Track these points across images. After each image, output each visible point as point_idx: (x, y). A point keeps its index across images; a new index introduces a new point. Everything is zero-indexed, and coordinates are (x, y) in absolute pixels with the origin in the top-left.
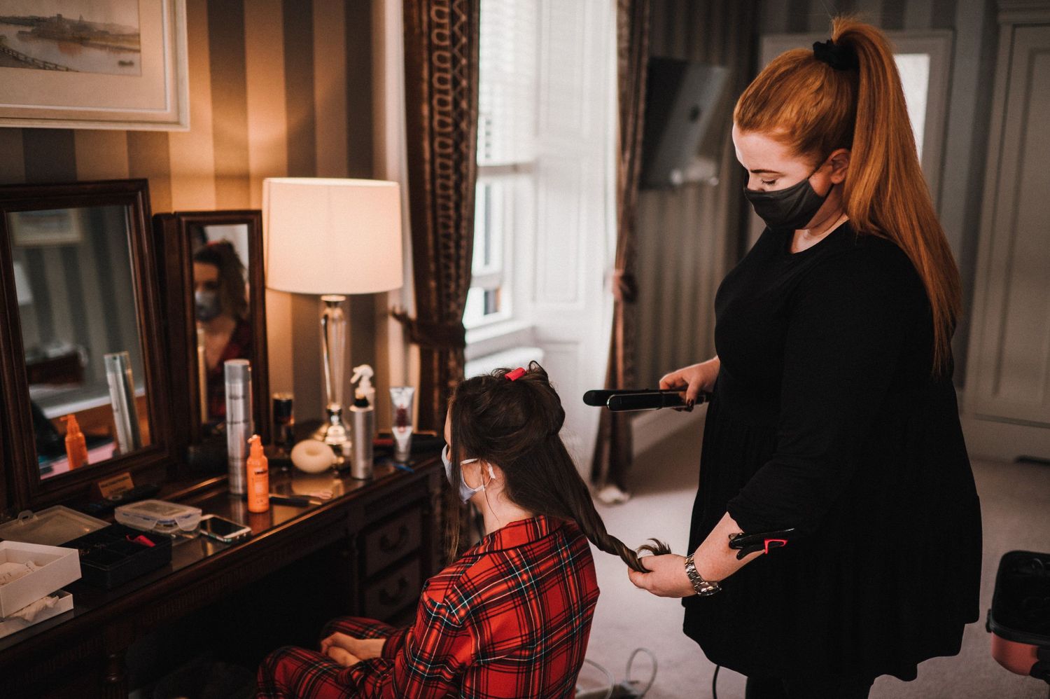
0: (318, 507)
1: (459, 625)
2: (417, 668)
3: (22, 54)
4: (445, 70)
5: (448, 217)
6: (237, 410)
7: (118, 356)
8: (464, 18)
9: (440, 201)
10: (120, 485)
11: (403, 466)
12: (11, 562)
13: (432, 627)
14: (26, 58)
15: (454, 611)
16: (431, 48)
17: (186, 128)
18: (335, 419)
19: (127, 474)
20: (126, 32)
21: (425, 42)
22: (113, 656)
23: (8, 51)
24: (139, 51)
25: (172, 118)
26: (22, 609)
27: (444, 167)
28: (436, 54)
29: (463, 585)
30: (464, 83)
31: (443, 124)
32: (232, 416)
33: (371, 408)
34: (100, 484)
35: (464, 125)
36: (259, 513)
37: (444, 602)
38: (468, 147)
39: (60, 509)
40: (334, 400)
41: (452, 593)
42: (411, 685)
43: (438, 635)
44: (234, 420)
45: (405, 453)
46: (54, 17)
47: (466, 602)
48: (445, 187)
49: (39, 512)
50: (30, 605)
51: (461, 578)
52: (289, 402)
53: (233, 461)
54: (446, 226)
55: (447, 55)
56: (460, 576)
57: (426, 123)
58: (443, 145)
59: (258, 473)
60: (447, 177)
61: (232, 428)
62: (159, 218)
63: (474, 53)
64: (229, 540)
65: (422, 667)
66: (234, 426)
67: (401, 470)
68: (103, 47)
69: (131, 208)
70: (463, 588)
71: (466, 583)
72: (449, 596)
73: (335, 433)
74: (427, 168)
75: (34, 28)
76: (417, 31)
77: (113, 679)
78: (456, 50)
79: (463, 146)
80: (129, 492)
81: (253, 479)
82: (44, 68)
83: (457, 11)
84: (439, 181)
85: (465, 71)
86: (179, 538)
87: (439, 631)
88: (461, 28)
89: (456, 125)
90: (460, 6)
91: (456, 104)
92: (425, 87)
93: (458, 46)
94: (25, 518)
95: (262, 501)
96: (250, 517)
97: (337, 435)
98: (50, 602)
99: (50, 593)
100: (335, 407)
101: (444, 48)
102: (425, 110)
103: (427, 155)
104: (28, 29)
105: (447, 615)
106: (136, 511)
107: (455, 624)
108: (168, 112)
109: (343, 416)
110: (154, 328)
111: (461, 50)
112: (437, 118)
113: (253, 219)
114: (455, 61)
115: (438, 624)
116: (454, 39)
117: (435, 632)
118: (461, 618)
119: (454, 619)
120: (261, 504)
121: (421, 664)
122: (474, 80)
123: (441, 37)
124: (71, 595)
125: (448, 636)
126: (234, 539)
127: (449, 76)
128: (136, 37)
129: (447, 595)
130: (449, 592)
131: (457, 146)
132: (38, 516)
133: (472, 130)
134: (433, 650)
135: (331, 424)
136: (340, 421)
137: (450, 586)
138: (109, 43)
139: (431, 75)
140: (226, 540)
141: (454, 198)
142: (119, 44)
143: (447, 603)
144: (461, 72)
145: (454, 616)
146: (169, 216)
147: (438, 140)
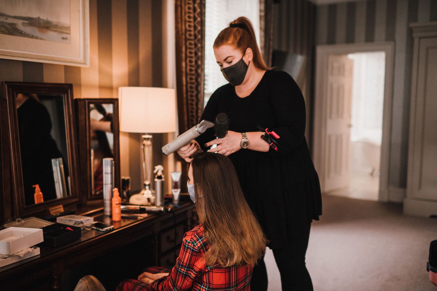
0: (141, 220)
1: (198, 250)
2: (181, 270)
3: (23, 32)
4: (191, 49)
5: (193, 108)
6: (107, 179)
7: (58, 160)
8: (199, 28)
9: (190, 102)
10: (58, 210)
11: (177, 206)
12: (14, 236)
13: (187, 252)
14: (25, 33)
15: (195, 244)
16: (186, 40)
17: (88, 66)
18: (147, 187)
19: (61, 206)
20: (65, 26)
21: (184, 37)
22: (55, 277)
23: (18, 30)
24: (70, 34)
25: (83, 62)
26: (19, 252)
27: (191, 88)
28: (188, 42)
29: (199, 233)
30: (199, 54)
31: (191, 70)
32: (106, 181)
33: (163, 180)
34: (50, 209)
35: (199, 71)
36: (116, 222)
37: (191, 240)
38: (201, 80)
39: (33, 218)
40: (147, 180)
41: (194, 237)
42: (179, 278)
43: (189, 255)
44: (107, 183)
45: (177, 200)
46: (37, 18)
47: (200, 240)
48: (192, 96)
49: (25, 219)
50: (22, 251)
51: (198, 231)
52: (128, 180)
53: (106, 201)
54: (192, 112)
55: (193, 42)
56: (197, 230)
57: (184, 70)
58: (191, 79)
59: (117, 204)
60: (192, 92)
61: (105, 187)
62: (77, 100)
63: (203, 42)
64: (105, 230)
65: (183, 270)
66: (107, 186)
67: (176, 207)
68: (56, 31)
69: (66, 95)
70: (199, 234)
71: (200, 233)
72: (193, 238)
73: (147, 193)
74: (184, 88)
75: (29, 21)
76: (180, 33)
77: (55, 287)
78: (196, 41)
79: (199, 80)
80: (62, 213)
81: (115, 207)
82: (32, 38)
83: (197, 25)
84: (189, 94)
85: (200, 49)
86: (84, 230)
87: (189, 253)
88: (198, 32)
89: (196, 71)
90: (198, 23)
91: (196, 62)
92: (184, 55)
93: (197, 39)
94: (19, 221)
95: (118, 216)
96: (112, 223)
97: (148, 194)
98: (30, 250)
99: (31, 246)
100: (147, 183)
101: (192, 40)
102: (184, 64)
103: (184, 83)
104: (26, 22)
105: (192, 246)
106: (66, 218)
107: (196, 249)
108: (81, 59)
109: (151, 186)
110: (74, 146)
111: (198, 41)
112: (188, 68)
113: (114, 102)
114: (196, 45)
115: (189, 250)
116: (195, 36)
117: (188, 254)
118: (198, 247)
119: (196, 248)
120: (118, 217)
121: (182, 268)
122: (203, 53)
123: (190, 35)
124: (39, 248)
125: (193, 255)
126: (107, 230)
127: (193, 51)
128: (69, 28)
129: (192, 237)
130: (193, 236)
131: (197, 80)
132: (24, 220)
133: (203, 73)
134: (187, 261)
135: (145, 189)
136: (149, 188)
137: (193, 234)
138: (58, 30)
139: (186, 50)
140: (103, 230)
141: (195, 100)
142: (62, 30)
143: (192, 241)
144: (198, 49)
145: (195, 246)
146: (80, 100)
147: (189, 77)
